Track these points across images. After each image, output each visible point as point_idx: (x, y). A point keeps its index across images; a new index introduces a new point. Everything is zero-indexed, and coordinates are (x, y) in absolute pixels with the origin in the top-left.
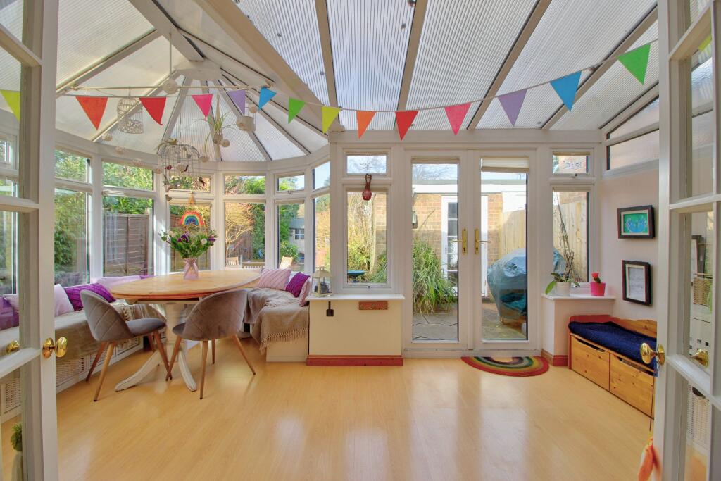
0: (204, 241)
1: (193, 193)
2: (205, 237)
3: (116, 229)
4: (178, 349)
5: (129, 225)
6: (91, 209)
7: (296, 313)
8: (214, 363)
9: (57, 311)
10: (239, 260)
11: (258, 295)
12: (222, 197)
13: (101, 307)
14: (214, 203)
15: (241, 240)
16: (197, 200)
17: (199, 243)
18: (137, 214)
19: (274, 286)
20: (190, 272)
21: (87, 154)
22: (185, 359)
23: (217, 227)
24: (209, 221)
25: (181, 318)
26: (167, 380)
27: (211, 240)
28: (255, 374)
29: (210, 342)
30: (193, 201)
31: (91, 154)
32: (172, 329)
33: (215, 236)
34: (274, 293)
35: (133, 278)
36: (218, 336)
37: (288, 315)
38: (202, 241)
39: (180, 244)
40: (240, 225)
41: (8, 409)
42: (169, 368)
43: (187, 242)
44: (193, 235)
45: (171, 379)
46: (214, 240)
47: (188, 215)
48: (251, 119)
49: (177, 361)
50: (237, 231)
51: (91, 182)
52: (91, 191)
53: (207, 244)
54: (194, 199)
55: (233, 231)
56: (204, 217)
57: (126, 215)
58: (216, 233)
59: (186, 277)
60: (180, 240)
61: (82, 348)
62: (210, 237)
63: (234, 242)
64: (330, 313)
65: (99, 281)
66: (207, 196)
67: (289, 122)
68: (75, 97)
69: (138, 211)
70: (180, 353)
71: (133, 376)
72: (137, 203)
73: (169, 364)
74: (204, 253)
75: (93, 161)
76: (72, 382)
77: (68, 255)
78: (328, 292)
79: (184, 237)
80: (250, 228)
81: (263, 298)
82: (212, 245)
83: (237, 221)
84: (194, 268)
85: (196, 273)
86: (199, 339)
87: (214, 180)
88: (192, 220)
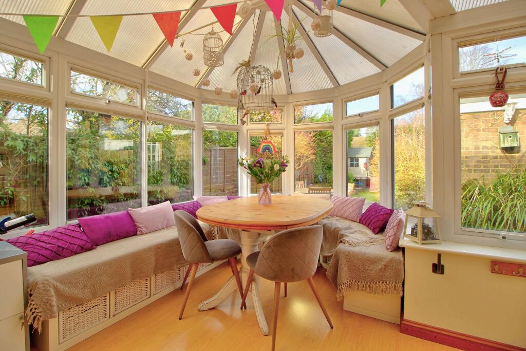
0: (277, 167)
1: (268, 125)
2: (277, 163)
3: (218, 159)
4: (251, 279)
5: (226, 155)
6: (194, 141)
7: (386, 261)
8: (286, 296)
9: (165, 224)
10: (304, 183)
11: (329, 225)
12: (292, 127)
13: (187, 228)
14: (285, 132)
15: (306, 167)
16: (271, 131)
17: (272, 168)
18: (231, 147)
19: (345, 216)
20: (264, 197)
21: (191, 97)
22: (258, 292)
23: (288, 153)
24: (281, 151)
25: (255, 246)
26: (242, 309)
27: (283, 166)
28: (332, 328)
29: (282, 284)
30: (268, 132)
31: (194, 98)
32: (246, 258)
33: (287, 162)
34: (347, 226)
35: (222, 198)
36: (292, 279)
37: (374, 261)
38: (275, 166)
39: (255, 169)
40: (305, 154)
41: (116, 312)
42: (244, 297)
43: (261, 167)
44: (267, 162)
45: (245, 308)
46: (287, 166)
47: (264, 144)
48: (328, 18)
49: (251, 291)
50: (302, 160)
51: (194, 120)
52: (195, 127)
53: (280, 170)
54: (268, 130)
55: (299, 159)
56: (277, 149)
57: (223, 148)
58: (288, 159)
59: (261, 202)
60: (255, 166)
61: (177, 261)
62: (283, 163)
63: (299, 169)
64: (438, 268)
65: (198, 198)
66: (279, 126)
67: (381, 6)
68: (152, 16)
69: (232, 145)
70: (253, 284)
71: (213, 298)
72: (231, 139)
73: (244, 292)
74: (277, 178)
75: (195, 104)
76: (170, 289)
77: (187, 177)
78: (433, 238)
79: (258, 162)
80: (313, 157)
81: (335, 229)
82: (284, 171)
83: (302, 151)
84: (267, 193)
85: (269, 198)
86: (271, 279)
87: (286, 112)
88: (267, 149)
